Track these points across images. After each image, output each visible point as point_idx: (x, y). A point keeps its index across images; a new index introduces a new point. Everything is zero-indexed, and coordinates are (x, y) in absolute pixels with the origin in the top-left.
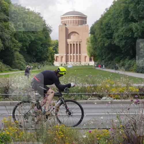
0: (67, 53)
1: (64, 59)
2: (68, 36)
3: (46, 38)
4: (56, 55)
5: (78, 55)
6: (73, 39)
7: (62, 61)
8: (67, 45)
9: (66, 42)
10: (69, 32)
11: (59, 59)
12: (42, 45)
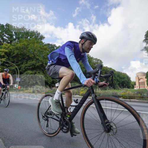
0: (139, 85)
1: (138, 87)
2: (139, 80)
3: (129, 80)
4: (135, 86)
5: (141, 86)
6: (141, 81)
7: (137, 88)
8: (139, 83)
9: (139, 82)
10: (140, 78)
11: (136, 87)
12: (127, 83)
